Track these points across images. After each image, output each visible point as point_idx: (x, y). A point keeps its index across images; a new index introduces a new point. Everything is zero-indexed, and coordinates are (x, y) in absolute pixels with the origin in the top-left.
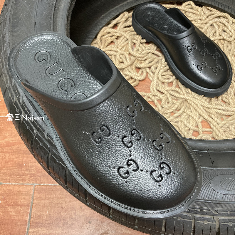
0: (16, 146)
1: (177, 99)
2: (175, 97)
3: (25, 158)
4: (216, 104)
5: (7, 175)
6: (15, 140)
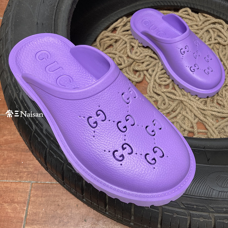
0: (15, 144)
1: (174, 100)
2: (171, 98)
3: (23, 156)
4: (211, 106)
5: (5, 172)
6: (14, 138)
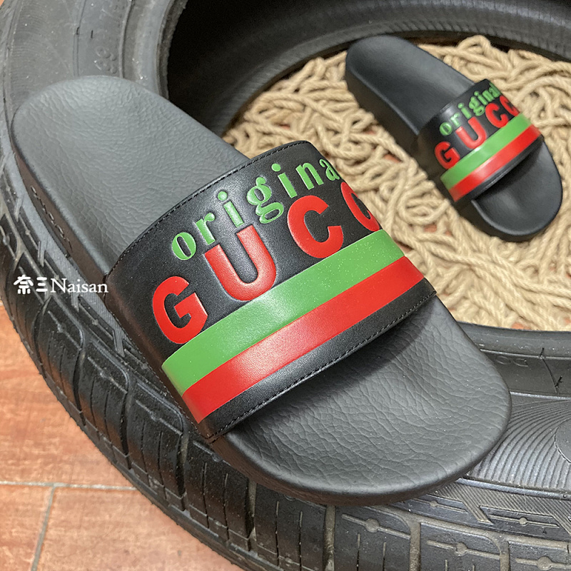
2: (443, 259)
3: (35, 413)
4: (550, 282)
6: (13, 364)
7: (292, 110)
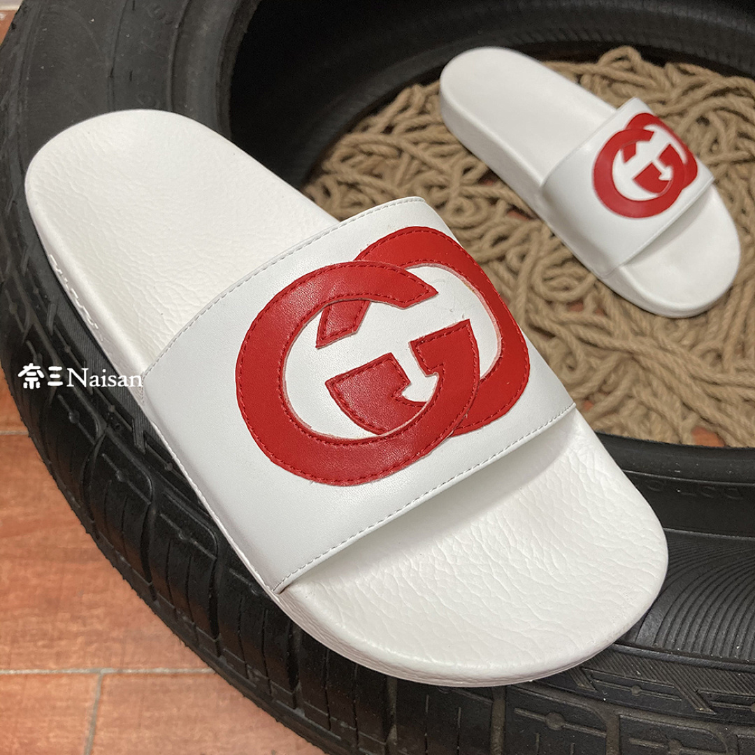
0: (39, 534)
1: (603, 352)
2: (595, 346)
3: (69, 577)
4: (738, 370)
5: (2, 640)
6: (36, 513)
7: (385, 156)
